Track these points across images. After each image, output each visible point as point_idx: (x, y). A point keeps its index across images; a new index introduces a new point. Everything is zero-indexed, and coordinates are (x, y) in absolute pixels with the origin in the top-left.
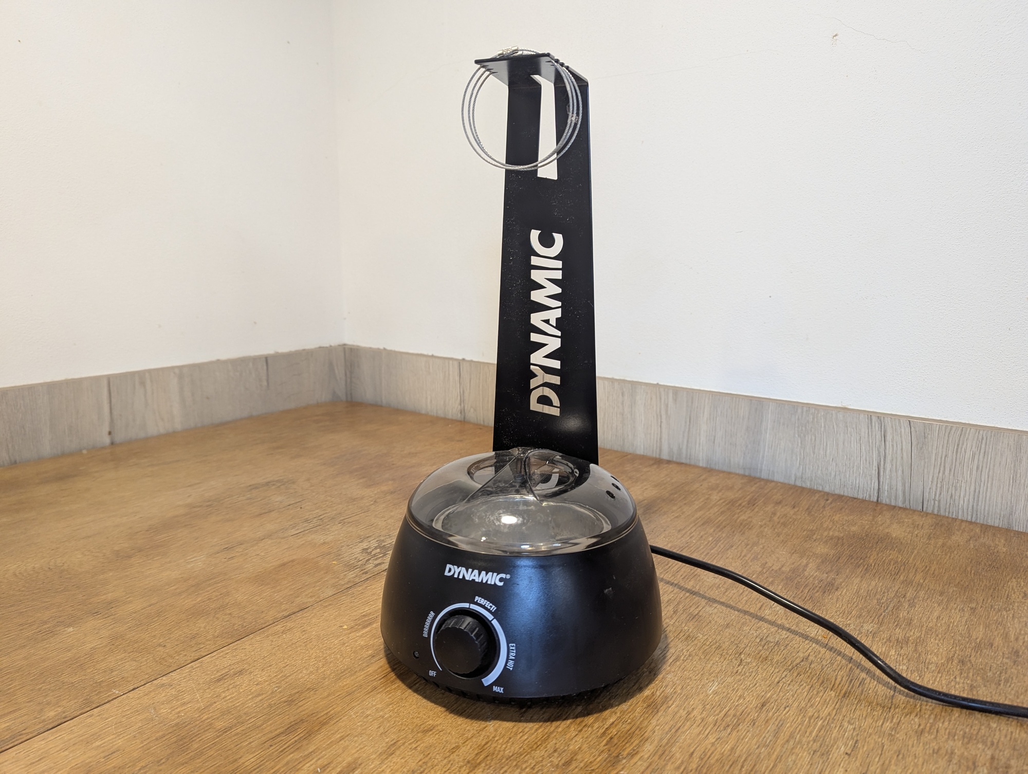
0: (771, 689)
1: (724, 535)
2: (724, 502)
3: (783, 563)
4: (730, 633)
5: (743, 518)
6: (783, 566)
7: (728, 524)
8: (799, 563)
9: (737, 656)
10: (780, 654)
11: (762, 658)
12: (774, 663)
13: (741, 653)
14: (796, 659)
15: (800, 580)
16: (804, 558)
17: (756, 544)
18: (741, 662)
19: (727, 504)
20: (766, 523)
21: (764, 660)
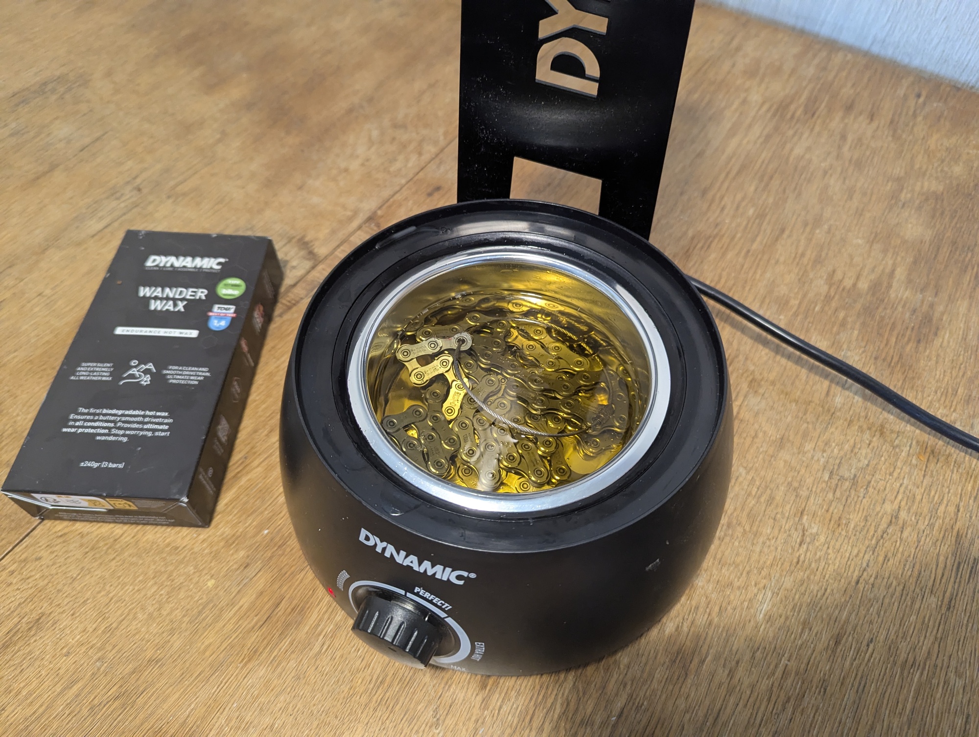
0: (847, 600)
1: (771, 200)
2: (768, 110)
3: (858, 268)
4: (785, 462)
5: (798, 151)
6: (858, 278)
7: (776, 172)
8: (881, 268)
9: (797, 519)
10: (859, 509)
11: (832, 522)
12: (850, 533)
13: (804, 510)
14: (881, 519)
15: (883, 314)
16: (890, 255)
17: (818, 221)
18: (803, 535)
19: (774, 115)
20: (831, 166)
21: (836, 526)
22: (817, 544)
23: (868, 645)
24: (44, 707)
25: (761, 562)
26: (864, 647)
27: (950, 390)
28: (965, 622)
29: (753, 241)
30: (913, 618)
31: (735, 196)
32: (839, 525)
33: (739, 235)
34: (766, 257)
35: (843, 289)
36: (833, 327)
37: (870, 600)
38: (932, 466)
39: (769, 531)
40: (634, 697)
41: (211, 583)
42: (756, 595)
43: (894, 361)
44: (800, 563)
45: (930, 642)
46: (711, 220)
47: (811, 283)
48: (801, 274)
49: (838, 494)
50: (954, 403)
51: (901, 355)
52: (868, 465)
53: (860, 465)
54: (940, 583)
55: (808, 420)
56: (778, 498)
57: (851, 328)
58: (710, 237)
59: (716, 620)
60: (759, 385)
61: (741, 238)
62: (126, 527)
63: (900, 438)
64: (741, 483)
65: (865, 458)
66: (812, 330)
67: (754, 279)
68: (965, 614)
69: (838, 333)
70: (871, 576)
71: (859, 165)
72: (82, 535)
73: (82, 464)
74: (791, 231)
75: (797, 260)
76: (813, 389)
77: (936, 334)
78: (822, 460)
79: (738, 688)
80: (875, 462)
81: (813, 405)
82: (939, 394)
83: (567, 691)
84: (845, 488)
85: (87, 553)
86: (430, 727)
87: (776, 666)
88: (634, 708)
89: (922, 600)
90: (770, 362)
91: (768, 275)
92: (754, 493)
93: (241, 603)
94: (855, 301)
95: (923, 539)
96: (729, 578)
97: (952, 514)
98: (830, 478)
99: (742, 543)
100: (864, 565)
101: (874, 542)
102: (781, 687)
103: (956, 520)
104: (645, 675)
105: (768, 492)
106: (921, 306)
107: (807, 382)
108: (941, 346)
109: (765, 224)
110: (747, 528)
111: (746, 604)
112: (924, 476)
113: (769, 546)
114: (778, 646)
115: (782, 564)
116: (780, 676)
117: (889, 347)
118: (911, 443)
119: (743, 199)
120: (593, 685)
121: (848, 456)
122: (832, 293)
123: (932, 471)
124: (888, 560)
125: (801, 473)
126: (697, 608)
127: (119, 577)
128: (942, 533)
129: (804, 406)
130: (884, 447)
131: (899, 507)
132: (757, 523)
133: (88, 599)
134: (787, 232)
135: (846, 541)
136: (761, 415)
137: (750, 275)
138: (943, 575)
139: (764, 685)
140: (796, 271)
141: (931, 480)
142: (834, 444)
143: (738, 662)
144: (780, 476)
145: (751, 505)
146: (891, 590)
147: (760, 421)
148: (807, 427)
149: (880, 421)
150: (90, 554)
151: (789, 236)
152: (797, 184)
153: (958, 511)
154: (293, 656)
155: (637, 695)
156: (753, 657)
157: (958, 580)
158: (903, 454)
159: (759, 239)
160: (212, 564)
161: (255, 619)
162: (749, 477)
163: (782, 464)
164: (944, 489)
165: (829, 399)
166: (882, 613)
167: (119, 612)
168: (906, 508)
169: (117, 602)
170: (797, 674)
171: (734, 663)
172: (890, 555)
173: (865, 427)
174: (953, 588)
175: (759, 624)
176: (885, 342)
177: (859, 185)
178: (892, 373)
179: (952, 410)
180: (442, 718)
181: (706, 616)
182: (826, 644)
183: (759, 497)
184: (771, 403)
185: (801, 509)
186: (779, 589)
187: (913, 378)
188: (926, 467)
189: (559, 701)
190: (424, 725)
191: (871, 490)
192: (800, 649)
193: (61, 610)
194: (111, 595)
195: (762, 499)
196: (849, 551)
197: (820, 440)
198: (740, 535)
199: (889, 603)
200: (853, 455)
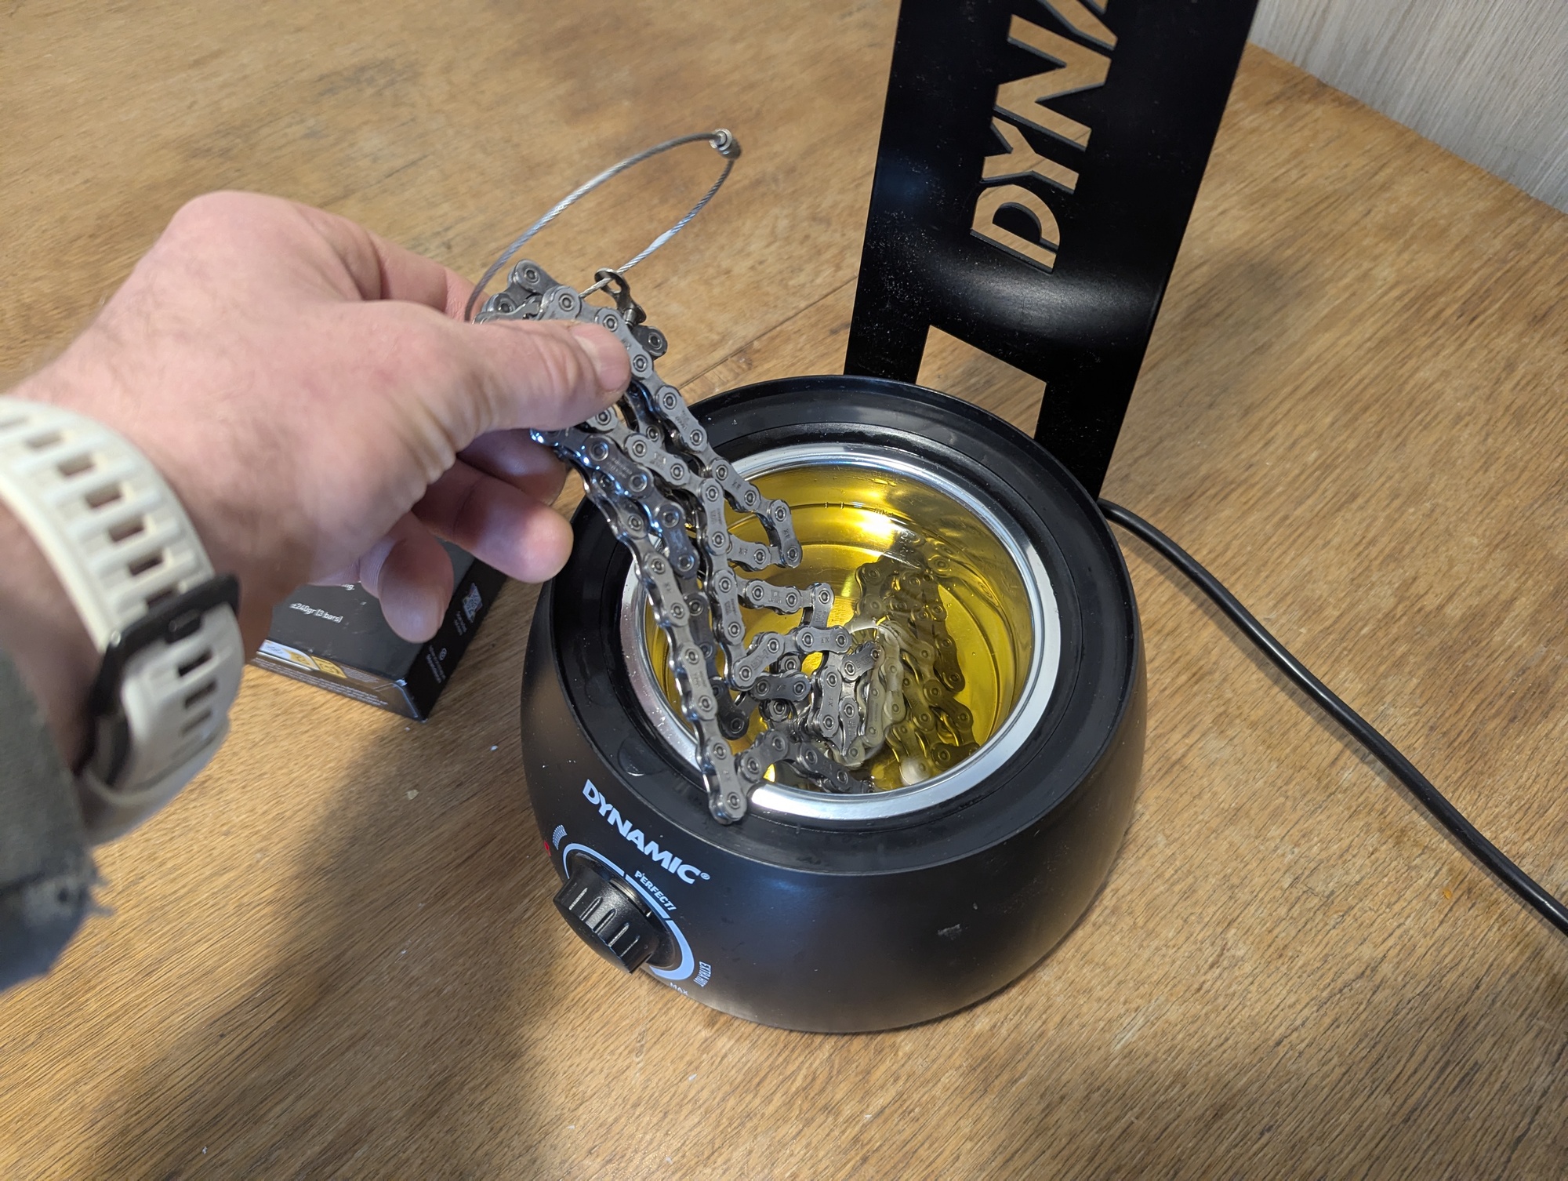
0: (1255, 1062)
1: (1351, 445)
2: (1399, 298)
3: (1457, 583)
4: (1231, 844)
5: (1425, 374)
6: (1450, 598)
7: (1377, 401)
8: (1495, 592)
9: (1219, 930)
10: (1321, 941)
11: (1272, 949)
12: (1294, 971)
13: (1234, 920)
14: (1350, 965)
15: (1470, 664)
16: (1516, 573)
17: (1417, 494)
18: (1221, 955)
19: (1406, 308)
20: (1473, 409)
21: (1275, 956)
22: (1237, 973)
23: (1262, 1134)
24: (186, 889)
25: (1144, 974)
26: (1254, 1135)
27: (1535, 805)
28: (1425, 1147)
29: (1300, 503)
30: (1345, 1117)
31: (1295, 426)
32: (1281, 956)
33: (1280, 489)
34: (1311, 533)
35: (1420, 610)
36: (1381, 664)
37: (1289, 1073)
38: (1460, 911)
39: (1170, 935)
40: (905, 1097)
41: (412, 795)
42: (1120, 1016)
43: (1460, 739)
44: (1202, 992)
45: (1358, 1159)
46: (1243, 456)
47: (1370, 589)
48: (1359, 571)
49: (1295, 911)
50: (1534, 828)
51: (1475, 733)
52: (1358, 883)
53: (1347, 879)
54: (1407, 1082)
55: (1289, 793)
56: (1201, 892)
57: (1410, 673)
58: (1232, 483)
59: (1051, 1033)
60: (1231, 723)
61: (1280, 495)
62: (330, 696)
63: (1424, 857)
64: (1153, 857)
65: (1359, 871)
66: (1346, 661)
67: (1281, 563)
68: (1428, 1136)
69: (1385, 676)
70: (1302, 1041)
71: (1519, 417)
72: (277, 692)
73: (294, 606)
74: (1367, 502)
75: (1361, 548)
76: (1315, 749)
77: (1546, 715)
78: (1290, 857)
79: (1052, 1131)
80: (1371, 882)
81: (1305, 773)
82: (1514, 807)
83: (817, 1062)
84: (1309, 905)
85: (277, 716)
86: (630, 1052)
87: (1117, 1119)
88: (900, 1111)
89: (1369, 1096)
90: (1261, 693)
91: (1305, 561)
92: (1167, 876)
93: (441, 830)
94: (1431, 633)
95: (1404, 1011)
96: (1090, 982)
97: (1465, 990)
98: (1291, 885)
99: (1125, 940)
100: (1298, 1022)
101: (1325, 994)
102: (1113, 1148)
103: (1469, 999)
104: (929, 1075)
105: (1190, 880)
106: (1538, 666)
107: (1308, 737)
108: (1547, 735)
109: (1329, 480)
110: (1140, 921)
111: (1102, 1024)
112: (1441, 922)
113: (1164, 956)
114: (1128, 1094)
115: (1175, 986)
116: (1117, 1135)
117: (1460, 716)
118: (1440, 869)
119: (1307, 434)
120: (854, 1066)
121: (1332, 862)
122: (1399, 611)
123: (1457, 919)
124: (1338, 1027)
125: (1249, 867)
126: (1030, 1009)
127: (307, 757)
128: (1438, 1012)
129: (1291, 771)
130: (1395, 863)
131: (1385, 956)
132: (1158, 918)
133: (265, 774)
134: (1360, 501)
135: (1283, 981)
136: (1218, 768)
137: (1276, 555)
138: (1415, 1072)
139: (1090, 1139)
140: (1353, 566)
141: (1451, 931)
142: (1316, 839)
143: (1062, 1098)
144: (1216, 863)
145: (1157, 892)
146: (1326, 1068)
147: (1213, 776)
148: (1284, 804)
149: (1403, 824)
150: (281, 718)
151: (1361, 508)
152: (1405, 428)
153: (1477, 987)
154: (487, 913)
155: (909, 1097)
156: (1087, 1097)
157: (1436, 1086)
158: (1421, 881)
159: (1310, 502)
160: (420, 772)
161: (454, 854)
162: (1169, 852)
163: (1225, 845)
164: (1467, 949)
165: (1334, 771)
166: (1300, 1096)
167: (298, 799)
168: (1396, 960)
169: (297, 786)
170: (1142, 1139)
171: (1057, 1097)
172: (1343, 1019)
173: (1375, 826)
174: (1425, 1094)
175: (1111, 1057)
176: (1456, 707)
177: (1508, 450)
178: (1449, 757)
179: (1527, 837)
180: (648, 1046)
181: (1039, 1023)
182: (1200, 1113)
183: (1173, 885)
184: (1240, 755)
185: (1230, 918)
186: (1158, 1019)
187: (1482, 773)
188: (1451, 910)
189: (804, 1071)
190: (623, 1048)
191: (1349, 919)
192: (1159, 1107)
193: (232, 778)
194: (294, 775)
195: (1177, 888)
196: (1281, 997)
197: (1297, 826)
198: (1126, 928)
199: (1316, 1086)
200: (1340, 862)
